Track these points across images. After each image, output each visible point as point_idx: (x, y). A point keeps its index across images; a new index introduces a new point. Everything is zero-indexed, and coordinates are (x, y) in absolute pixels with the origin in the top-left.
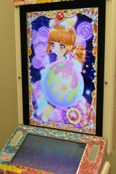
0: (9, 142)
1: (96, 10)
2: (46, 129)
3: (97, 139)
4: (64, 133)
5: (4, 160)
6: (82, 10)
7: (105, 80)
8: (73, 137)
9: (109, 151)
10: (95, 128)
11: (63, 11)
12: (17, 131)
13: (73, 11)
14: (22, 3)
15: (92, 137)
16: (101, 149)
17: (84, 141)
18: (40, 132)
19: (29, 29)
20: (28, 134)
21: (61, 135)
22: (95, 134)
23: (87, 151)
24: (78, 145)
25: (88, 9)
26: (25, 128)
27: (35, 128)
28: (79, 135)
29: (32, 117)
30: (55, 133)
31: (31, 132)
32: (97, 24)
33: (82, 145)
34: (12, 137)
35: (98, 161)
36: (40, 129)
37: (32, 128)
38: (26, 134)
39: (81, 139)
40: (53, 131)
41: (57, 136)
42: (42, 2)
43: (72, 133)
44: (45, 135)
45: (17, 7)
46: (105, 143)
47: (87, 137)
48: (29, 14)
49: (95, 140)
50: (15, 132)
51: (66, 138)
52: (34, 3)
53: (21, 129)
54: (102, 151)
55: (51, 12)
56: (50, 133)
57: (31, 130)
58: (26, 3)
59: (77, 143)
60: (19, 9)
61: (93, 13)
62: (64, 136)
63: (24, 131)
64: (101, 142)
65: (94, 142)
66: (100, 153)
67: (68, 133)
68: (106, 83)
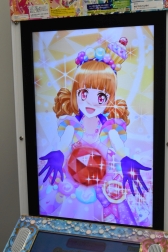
0: (9, 248)
2: (69, 222)
3: (156, 235)
4: (100, 226)
8: (116, 234)
12: (19, 227)
14: (25, 17)
15: (146, 231)
17: (135, 240)
18: (59, 227)
20: (40, 232)
21: (95, 232)
22: (151, 226)
24: (126, 247)
26: (33, 222)
27: (50, 220)
28: (126, 229)
30: (85, 228)
31: (45, 227)
33: (134, 247)
36: (58, 222)
37: (45, 221)
38: (35, 232)
39: (129, 236)
40: (81, 224)
41: (89, 232)
42: (61, 16)
43: (113, 227)
44: (69, 232)
45: (16, 23)
47: (140, 233)
49: (153, 237)
50: (17, 230)
51: (105, 236)
52: (45, 17)
53: (25, 223)
56: (77, 229)
57: (43, 224)
58: (32, 18)
59: (125, 243)
60: (18, 27)
62: (101, 231)
63: (31, 227)
64: (164, 239)
65: (152, 241)
67: (107, 228)
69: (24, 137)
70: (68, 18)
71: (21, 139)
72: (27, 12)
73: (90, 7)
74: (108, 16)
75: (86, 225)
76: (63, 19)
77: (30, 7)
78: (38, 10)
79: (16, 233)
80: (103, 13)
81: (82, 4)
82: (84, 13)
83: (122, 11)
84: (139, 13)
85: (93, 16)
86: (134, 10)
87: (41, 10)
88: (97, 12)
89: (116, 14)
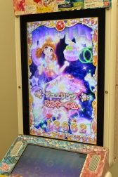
0: (9, 153)
1: (96, 19)
2: (47, 139)
3: (98, 149)
4: (65, 142)
5: (4, 170)
6: (82, 19)
7: (106, 89)
8: (74, 147)
9: (110, 161)
10: (96, 138)
11: (63, 21)
12: (17, 141)
13: (73, 20)
14: (22, 13)
15: (93, 146)
16: (102, 159)
17: (85, 151)
18: (40, 142)
19: (29, 39)
20: (29, 144)
21: (61, 145)
22: (95, 143)
23: (88, 161)
24: (79, 155)
25: (88, 19)
26: (25, 138)
27: (35, 138)
28: (80, 145)
29: (32, 127)
30: (55, 143)
31: (32, 142)
32: (97, 34)
33: (83, 155)
34: (12, 147)
35: (99, 171)
36: (40, 139)
37: (32, 138)
38: (26, 144)
39: (81, 149)
40: (53, 141)
41: (57, 145)
42: (43, 12)
43: (72, 143)
44: (46, 145)
45: (17, 17)
46: (106, 153)
47: (88, 147)
48: (29, 24)
49: (96, 150)
50: (16, 142)
51: (67, 149)
52: (34, 13)
53: (21, 139)
54: (103, 161)
55: (51, 21)
56: (50, 143)
57: (31, 140)
58: (26, 13)
59: (78, 153)
60: (19, 18)
61: (93, 23)
62: (65, 146)
63: (24, 141)
64: (102, 152)
65: (94, 152)
66: (101, 164)
67: (69, 143)
68: (107, 92)
69: (21, 86)
70: (47, 13)
71: (19, 87)
73: (59, 6)
74: (70, 11)
76: (45, 14)
77: (25, 7)
78: (30, 8)
80: (68, 10)
81: (55, 5)
82: (57, 10)
83: (79, 8)
84: (89, 10)
85: (62, 12)
86: (86, 8)
87: (32, 9)
88: (64, 10)
89: (76, 10)
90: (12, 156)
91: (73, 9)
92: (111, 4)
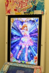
0: (2, 69)
3: (38, 67)
4: (25, 65)
8: (29, 67)
12: (5, 64)
16: (40, 71)
17: (33, 68)
18: (15, 65)
20: (10, 66)
21: (24, 66)
22: (37, 65)
23: (35, 72)
24: (31, 69)
26: (8, 63)
27: (13, 63)
28: (31, 65)
31: (11, 65)
34: (3, 67)
36: (15, 63)
37: (11, 63)
40: (20, 64)
41: (22, 66)
42: (18, 14)
45: (7, 15)
46: (41, 68)
47: (34, 66)
49: (37, 67)
51: (26, 67)
52: (14, 14)
54: (41, 71)
56: (19, 65)
62: (25, 66)
63: (8, 65)
67: (27, 65)
68: (42, 45)
69: (7, 42)
70: (19, 15)
71: (7, 43)
72: (10, 13)
74: (29, 15)
75: (22, 64)
77: (10, 12)
78: (12, 13)
79: (4, 66)
80: (27, 14)
81: (23, 12)
82: (23, 14)
83: (32, 14)
84: (36, 15)
85: (25, 15)
86: (34, 14)
87: (13, 13)
88: (26, 14)
89: (31, 15)
90: (4, 70)
91: (30, 14)
92: (44, 13)
